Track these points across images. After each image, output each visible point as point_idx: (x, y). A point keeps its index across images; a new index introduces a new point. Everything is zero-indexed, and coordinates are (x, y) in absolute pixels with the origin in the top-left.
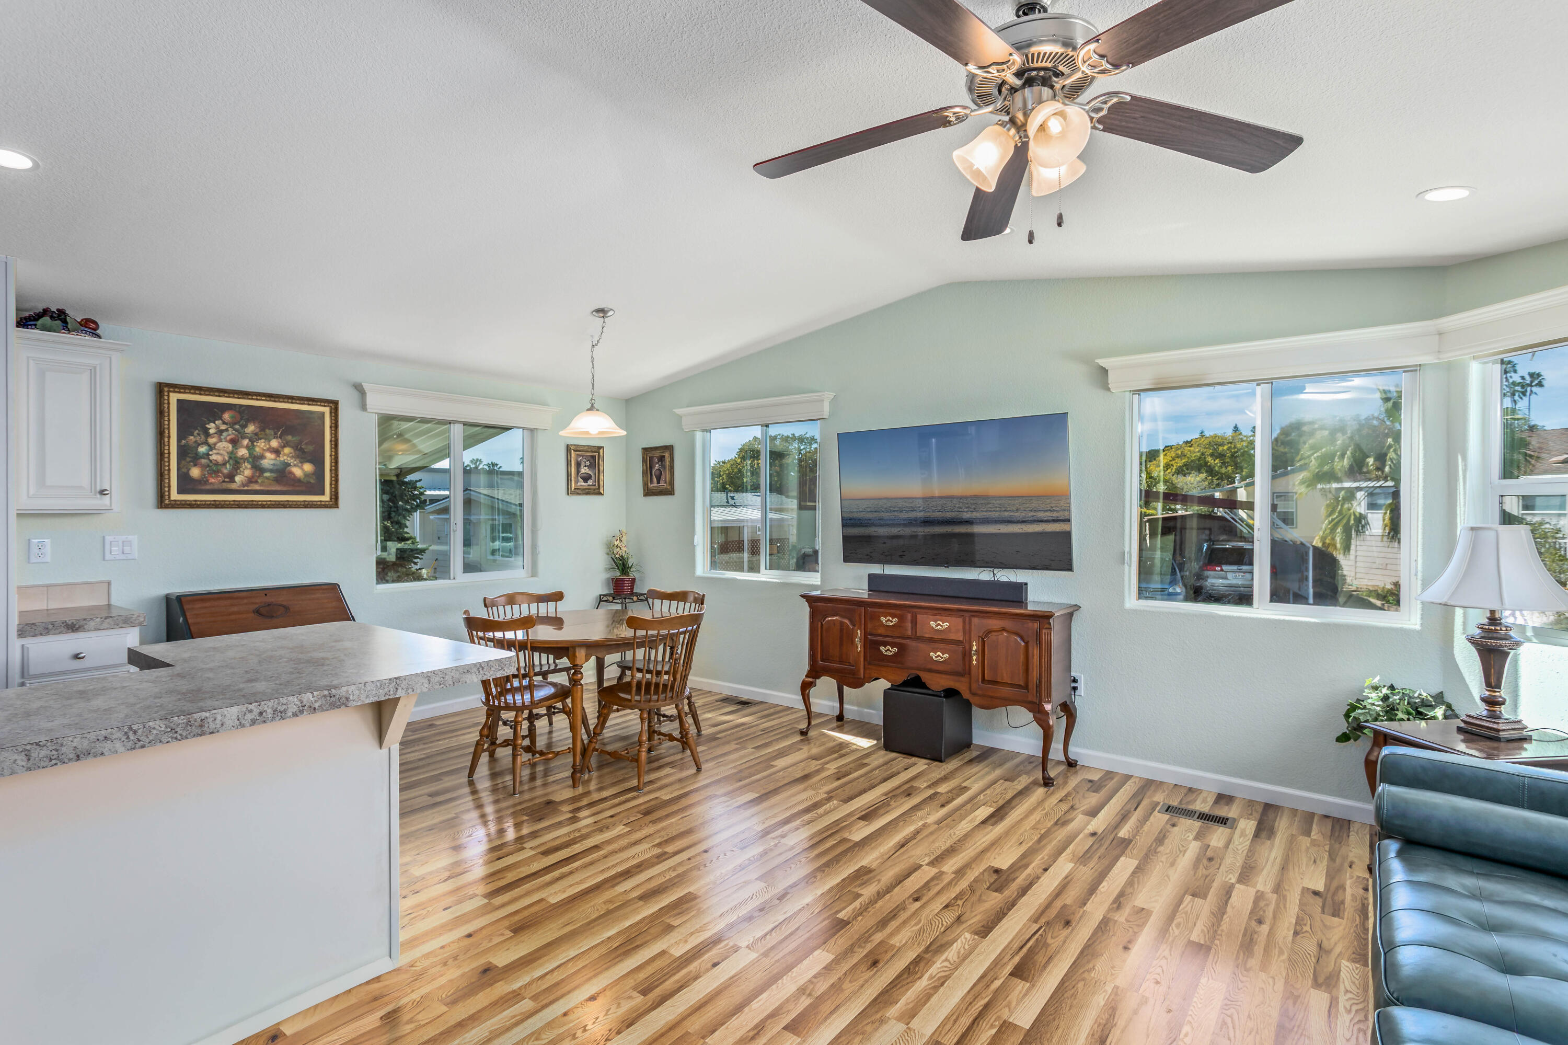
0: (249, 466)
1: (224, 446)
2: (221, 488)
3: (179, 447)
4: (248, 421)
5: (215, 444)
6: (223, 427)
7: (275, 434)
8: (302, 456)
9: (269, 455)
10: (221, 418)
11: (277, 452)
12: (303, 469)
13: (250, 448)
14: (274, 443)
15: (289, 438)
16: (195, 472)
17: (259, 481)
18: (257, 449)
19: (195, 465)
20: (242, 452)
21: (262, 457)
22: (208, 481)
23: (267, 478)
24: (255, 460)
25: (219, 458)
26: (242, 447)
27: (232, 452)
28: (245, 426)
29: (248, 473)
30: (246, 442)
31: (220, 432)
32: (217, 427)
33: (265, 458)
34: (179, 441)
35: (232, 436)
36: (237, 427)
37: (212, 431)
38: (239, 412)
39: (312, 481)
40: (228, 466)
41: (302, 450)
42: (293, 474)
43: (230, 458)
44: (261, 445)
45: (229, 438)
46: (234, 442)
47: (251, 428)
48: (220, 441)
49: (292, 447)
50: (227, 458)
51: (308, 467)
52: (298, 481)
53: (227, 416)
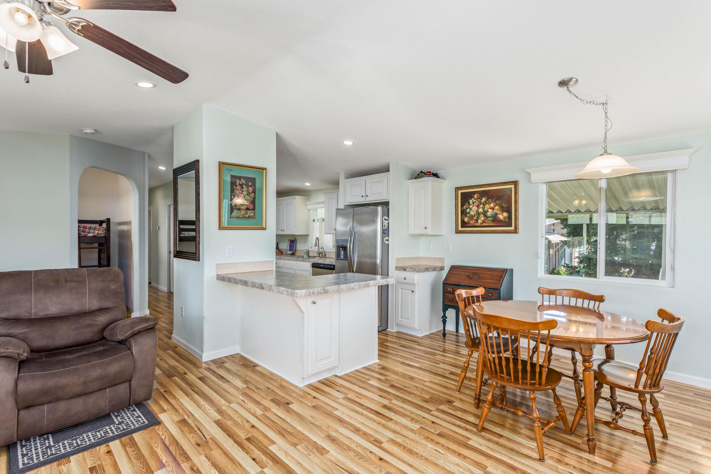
0: (483, 216)
1: (475, 208)
2: (473, 225)
3: (461, 210)
4: (482, 197)
5: (472, 208)
6: (474, 201)
7: (492, 201)
8: (503, 210)
9: (490, 211)
10: (473, 197)
11: (493, 209)
12: (503, 216)
13: (483, 208)
14: (492, 205)
15: (498, 202)
16: (466, 219)
17: (486, 222)
18: (486, 208)
19: (466, 217)
20: (481, 210)
21: (487, 211)
22: (470, 222)
23: (489, 220)
24: (485, 213)
25: (472, 213)
26: (480, 208)
27: (477, 211)
28: (481, 199)
29: (482, 218)
30: (482, 206)
31: (473, 203)
32: (473, 201)
33: (488, 212)
34: (461, 208)
35: (477, 204)
36: (479, 200)
37: (471, 203)
38: (480, 194)
39: (507, 221)
40: (476, 216)
41: (502, 207)
42: (499, 218)
43: (477, 213)
44: (487, 206)
45: (476, 205)
46: (478, 206)
47: (484, 200)
48: (473, 206)
49: (499, 206)
50: (475, 213)
51: (505, 214)
52: (501, 221)
53: (476, 196)
